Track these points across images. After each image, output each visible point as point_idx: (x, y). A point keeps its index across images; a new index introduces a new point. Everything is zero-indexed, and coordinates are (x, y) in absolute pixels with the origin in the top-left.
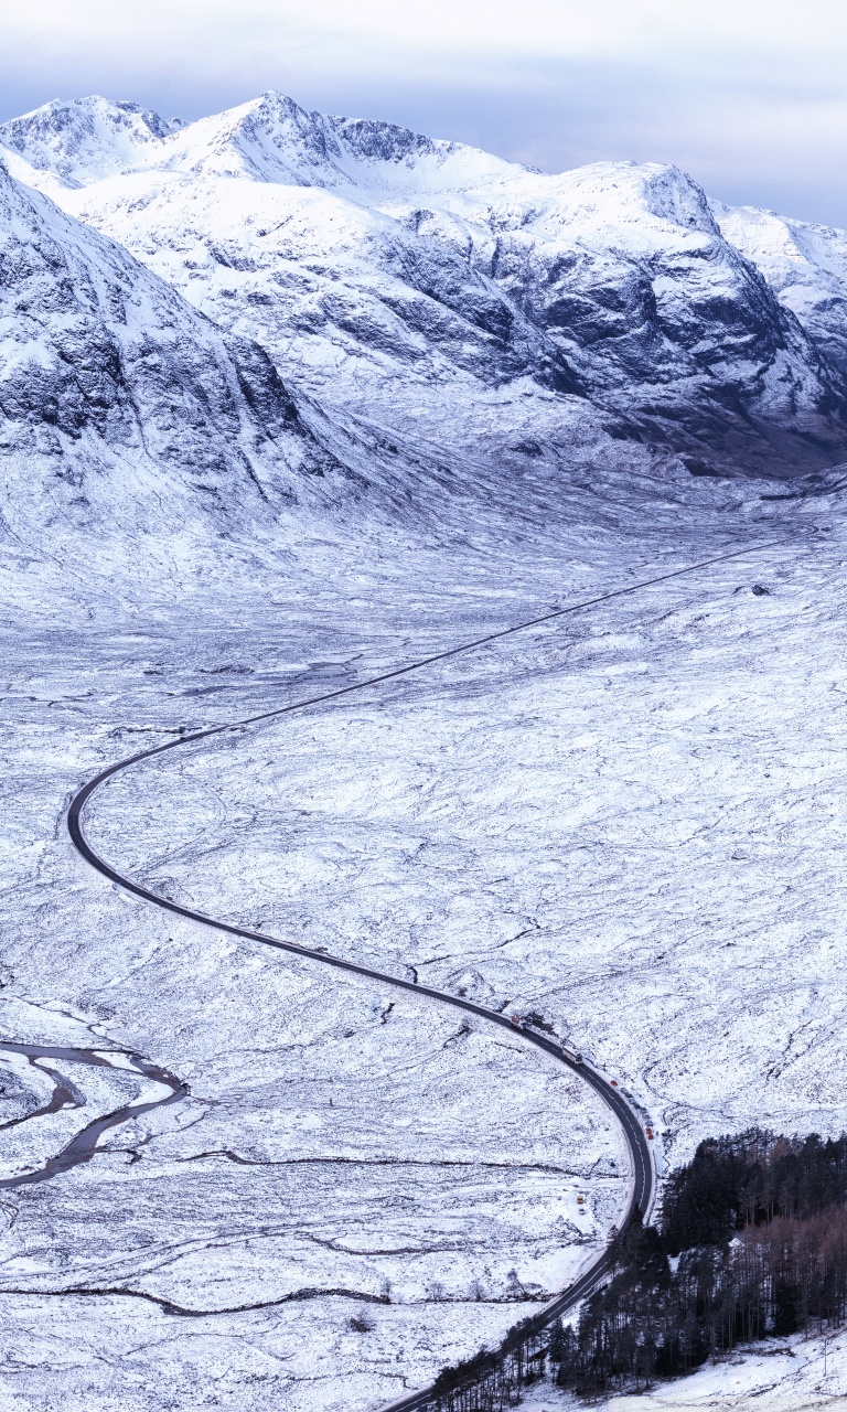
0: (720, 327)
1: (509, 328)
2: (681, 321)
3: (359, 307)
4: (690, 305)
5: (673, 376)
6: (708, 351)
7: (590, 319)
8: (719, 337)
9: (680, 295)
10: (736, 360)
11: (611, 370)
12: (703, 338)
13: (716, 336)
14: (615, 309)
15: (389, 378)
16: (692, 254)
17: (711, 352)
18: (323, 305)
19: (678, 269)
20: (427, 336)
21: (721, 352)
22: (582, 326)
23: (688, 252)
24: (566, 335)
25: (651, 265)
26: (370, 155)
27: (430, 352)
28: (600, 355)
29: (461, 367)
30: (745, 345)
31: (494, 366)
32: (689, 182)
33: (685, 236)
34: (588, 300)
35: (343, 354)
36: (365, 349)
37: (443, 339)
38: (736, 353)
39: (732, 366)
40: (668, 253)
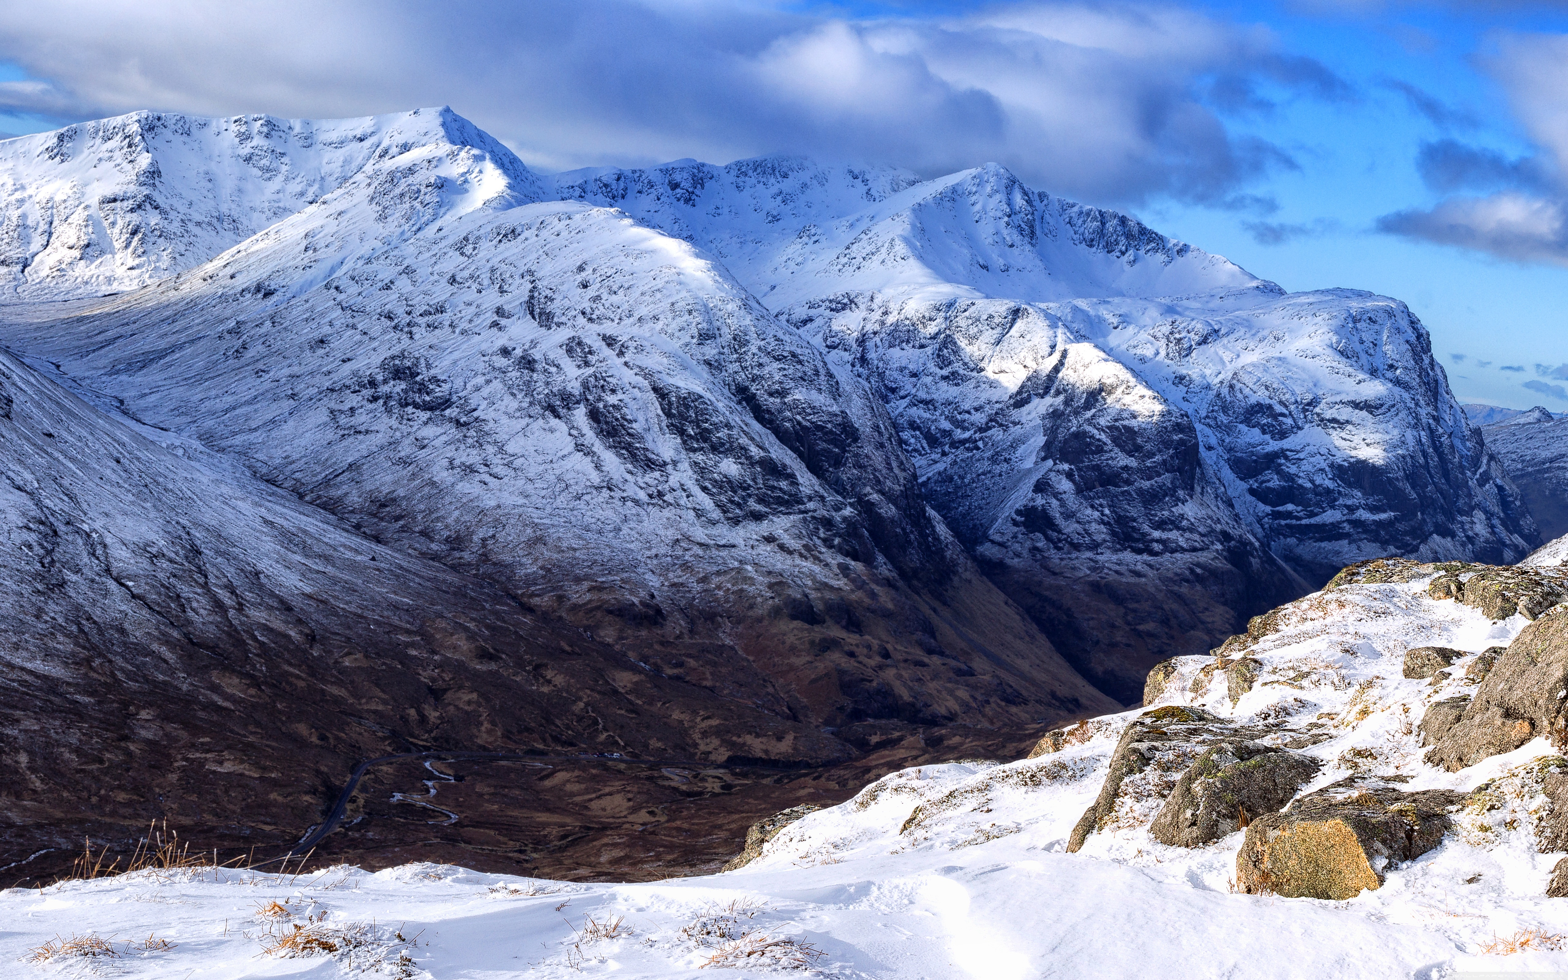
0: (1357, 496)
1: (844, 451)
2: (1312, 481)
3: (620, 392)
4: (1332, 466)
5: (1169, 548)
6: (1332, 524)
7: (1096, 460)
8: (1351, 509)
9: (1323, 451)
10: (1361, 540)
11: (1094, 527)
12: (1333, 507)
13: (1348, 507)
14: (1130, 454)
15: (597, 488)
16: (1356, 405)
17: (1335, 525)
18: (585, 386)
19: (1334, 420)
20: (684, 442)
21: (1347, 527)
22: (1087, 467)
23: (1353, 402)
24: (1069, 475)
25: (1304, 411)
26: (1091, 246)
27: (675, 463)
28: (1092, 507)
29: (704, 489)
30: (1379, 524)
31: (750, 496)
32: (1412, 322)
33: (1360, 382)
34: (1103, 437)
35: (571, 447)
36: (598, 446)
37: (702, 449)
38: (1365, 532)
39: (1354, 546)
40: (1330, 399)
